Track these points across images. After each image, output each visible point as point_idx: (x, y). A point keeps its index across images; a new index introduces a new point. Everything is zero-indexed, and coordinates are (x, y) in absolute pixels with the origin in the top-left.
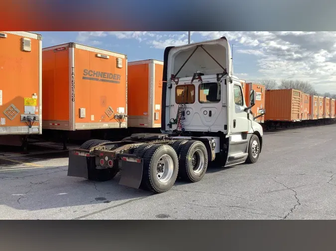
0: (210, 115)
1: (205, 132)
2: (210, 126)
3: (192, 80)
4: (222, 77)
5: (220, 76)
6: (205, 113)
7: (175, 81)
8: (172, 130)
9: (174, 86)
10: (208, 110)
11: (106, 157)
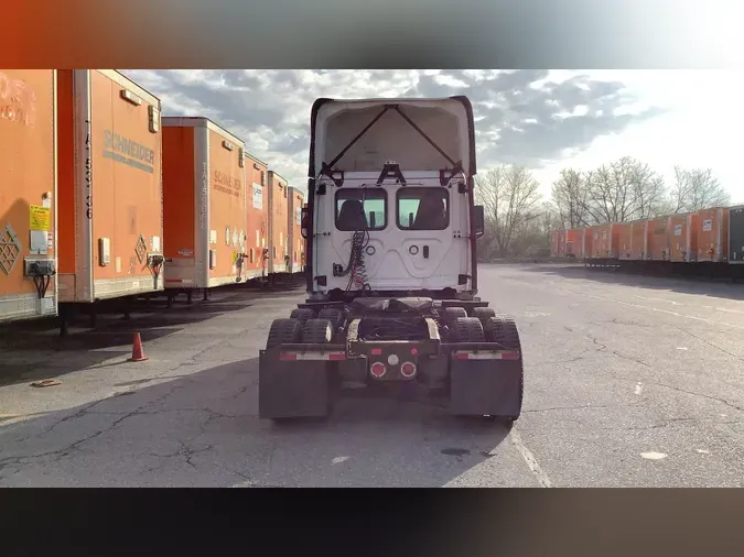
0: (426, 255)
1: (413, 291)
2: (424, 279)
3: (381, 180)
4: (451, 177)
5: (447, 175)
6: (414, 250)
7: (332, 178)
8: (326, 289)
9: (331, 190)
10: (421, 244)
11: (395, 356)
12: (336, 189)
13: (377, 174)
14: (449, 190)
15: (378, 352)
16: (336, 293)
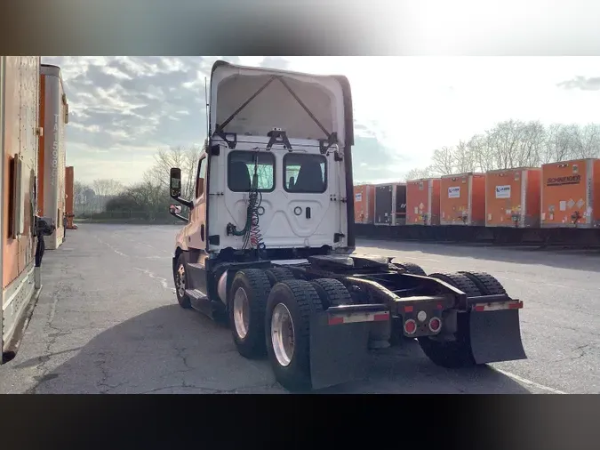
0: (308, 215)
1: (298, 249)
2: (306, 238)
3: (270, 145)
4: (329, 146)
5: (325, 145)
6: (298, 211)
7: (226, 140)
8: (218, 248)
9: (225, 151)
10: (304, 206)
11: (421, 313)
12: (229, 150)
13: (267, 140)
14: (327, 158)
15: (409, 309)
16: (228, 252)
